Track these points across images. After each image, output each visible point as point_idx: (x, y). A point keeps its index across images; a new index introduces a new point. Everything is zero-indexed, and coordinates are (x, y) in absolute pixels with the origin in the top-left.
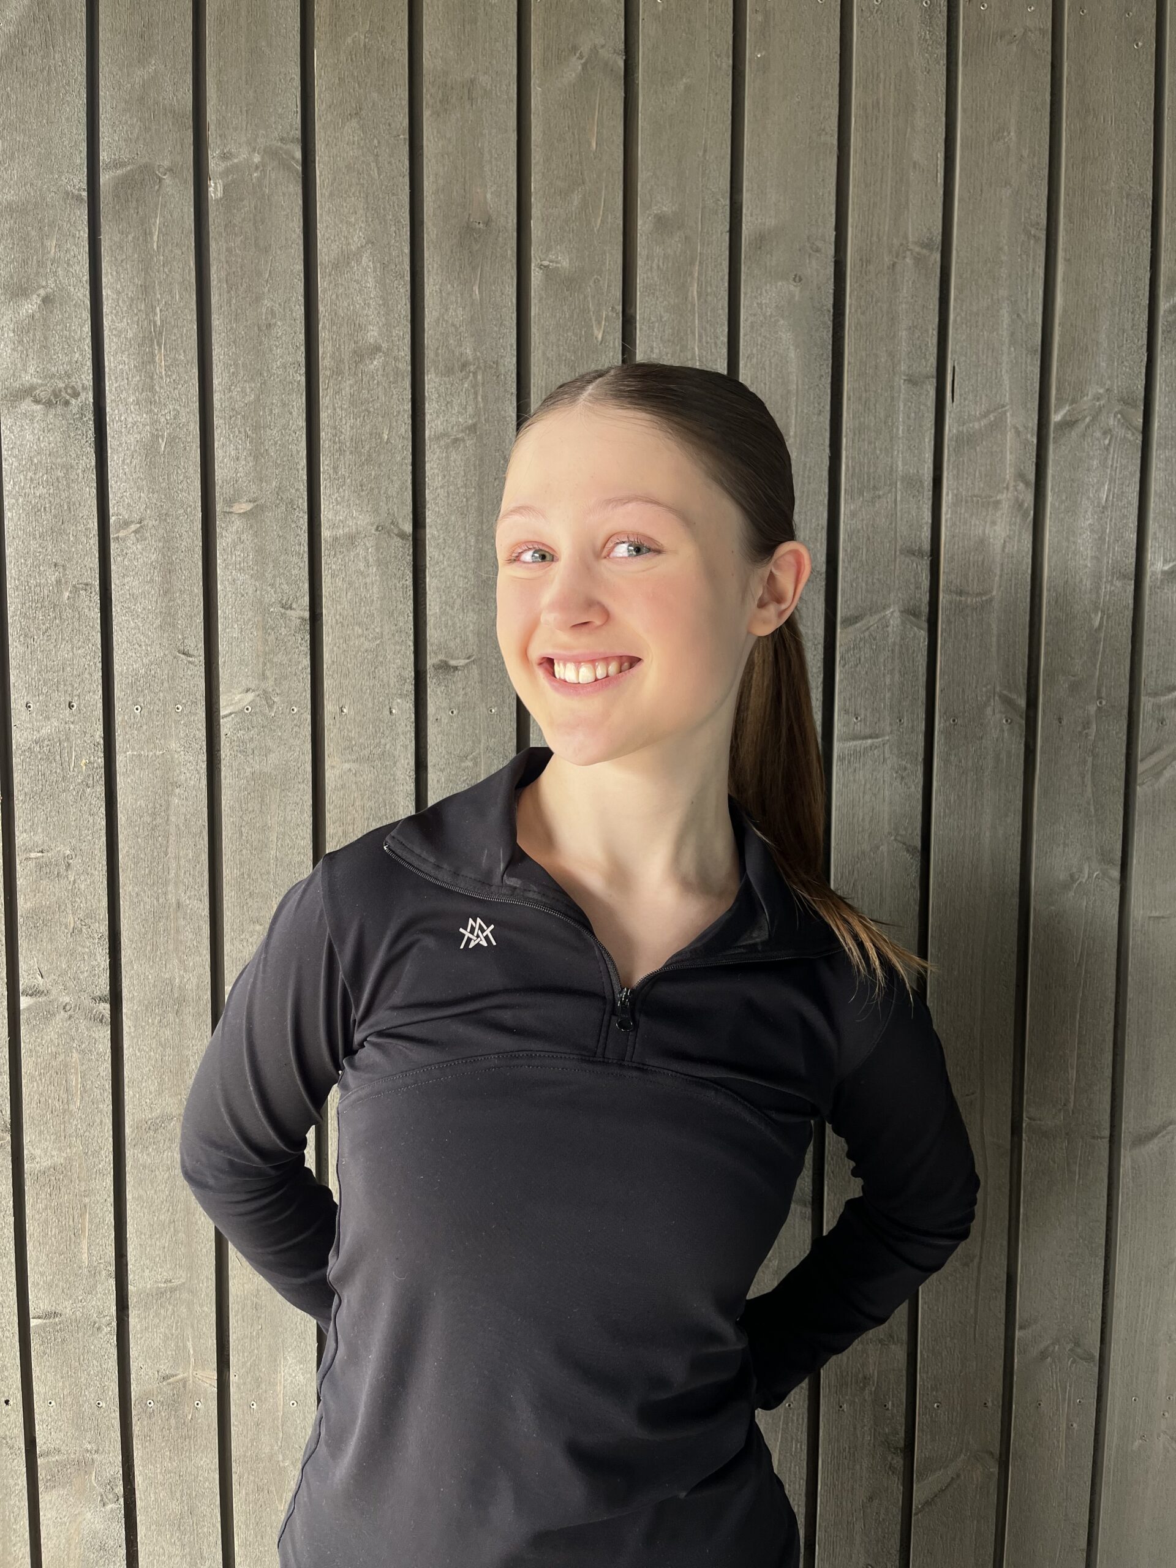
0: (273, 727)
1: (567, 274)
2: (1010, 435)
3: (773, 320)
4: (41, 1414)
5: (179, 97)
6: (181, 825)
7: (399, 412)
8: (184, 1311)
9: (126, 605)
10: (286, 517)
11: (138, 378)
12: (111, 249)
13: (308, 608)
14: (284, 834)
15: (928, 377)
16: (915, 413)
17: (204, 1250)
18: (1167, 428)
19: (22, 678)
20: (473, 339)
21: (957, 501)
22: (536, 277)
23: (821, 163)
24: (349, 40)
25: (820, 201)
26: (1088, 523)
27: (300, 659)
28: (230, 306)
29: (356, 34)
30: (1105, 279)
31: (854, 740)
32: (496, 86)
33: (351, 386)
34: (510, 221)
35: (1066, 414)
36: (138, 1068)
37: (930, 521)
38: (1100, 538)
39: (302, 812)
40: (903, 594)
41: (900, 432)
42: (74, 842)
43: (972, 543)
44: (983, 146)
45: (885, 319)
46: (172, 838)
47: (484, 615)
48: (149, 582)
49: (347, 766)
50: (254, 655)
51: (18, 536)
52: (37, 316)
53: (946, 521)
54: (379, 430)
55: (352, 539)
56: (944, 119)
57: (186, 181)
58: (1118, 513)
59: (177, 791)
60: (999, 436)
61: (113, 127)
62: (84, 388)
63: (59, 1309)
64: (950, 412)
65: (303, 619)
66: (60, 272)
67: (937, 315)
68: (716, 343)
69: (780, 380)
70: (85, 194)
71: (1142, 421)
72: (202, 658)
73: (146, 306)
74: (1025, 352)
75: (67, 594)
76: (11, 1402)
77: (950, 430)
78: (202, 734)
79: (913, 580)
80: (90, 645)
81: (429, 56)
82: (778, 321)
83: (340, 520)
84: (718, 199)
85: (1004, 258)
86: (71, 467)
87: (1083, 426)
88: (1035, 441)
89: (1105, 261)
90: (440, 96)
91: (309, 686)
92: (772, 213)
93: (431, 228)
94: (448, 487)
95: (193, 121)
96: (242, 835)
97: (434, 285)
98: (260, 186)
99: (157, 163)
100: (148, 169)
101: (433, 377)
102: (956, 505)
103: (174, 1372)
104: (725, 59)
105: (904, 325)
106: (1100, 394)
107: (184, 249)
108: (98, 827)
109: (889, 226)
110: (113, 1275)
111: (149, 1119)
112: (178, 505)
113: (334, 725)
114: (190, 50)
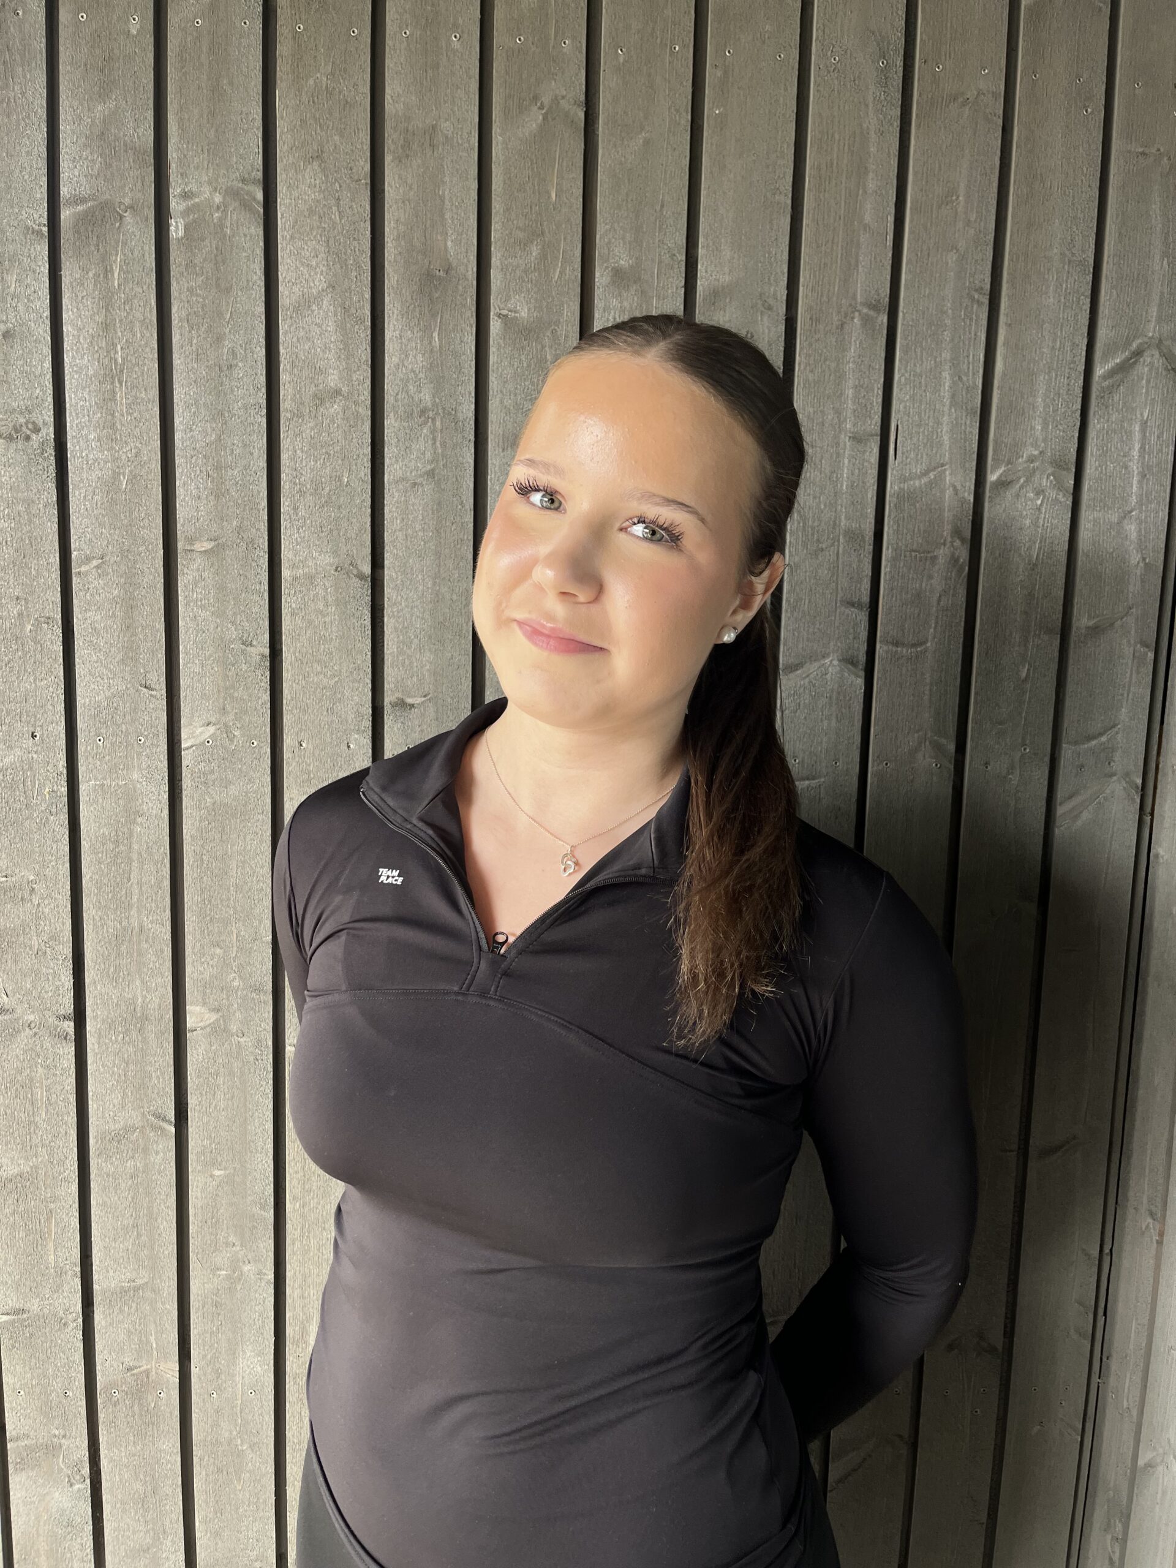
0: (233, 760)
1: (525, 324)
2: (949, 493)
4: (11, 1403)
5: (140, 134)
6: (143, 853)
7: (358, 456)
8: (148, 1308)
9: (88, 639)
10: (247, 557)
11: (99, 415)
12: (72, 285)
13: (268, 645)
14: (244, 862)
15: (872, 435)
16: (859, 469)
17: (166, 1252)
18: (1096, 490)
20: (432, 385)
21: (896, 556)
22: (495, 326)
23: (775, 222)
24: (311, 82)
25: (773, 259)
26: (1019, 578)
27: (260, 695)
28: (191, 346)
29: (318, 75)
30: (1043, 344)
32: (457, 134)
33: (312, 429)
34: (470, 269)
35: (1002, 474)
36: (102, 1082)
37: (870, 574)
38: (1029, 594)
39: (261, 841)
40: (841, 643)
41: (844, 487)
42: (37, 867)
43: (909, 596)
44: (932, 209)
45: (832, 377)
46: (135, 864)
47: (440, 655)
48: (111, 617)
50: (215, 690)
53: (885, 574)
54: (338, 473)
55: (311, 578)
56: (895, 181)
57: (147, 219)
58: (1048, 570)
59: (139, 820)
60: (938, 494)
61: (74, 162)
62: (45, 424)
63: (27, 1307)
64: (893, 470)
65: (263, 656)
66: (21, 307)
67: (883, 375)
70: (45, 229)
71: (1072, 482)
72: (164, 692)
73: (107, 343)
74: (964, 414)
75: (29, 627)
77: (891, 487)
78: (164, 765)
79: (852, 630)
80: (53, 677)
81: (391, 101)
83: (300, 560)
84: (674, 255)
85: (948, 322)
86: (33, 502)
87: (1018, 486)
88: (972, 500)
89: (1044, 326)
90: (402, 142)
91: (269, 720)
92: (726, 270)
93: (392, 274)
94: (407, 530)
95: (154, 158)
96: (203, 863)
97: (394, 331)
98: (221, 225)
99: (118, 200)
100: (109, 206)
101: (393, 422)
102: (895, 559)
103: (137, 1364)
104: (684, 114)
105: (850, 383)
106: (1034, 456)
107: (145, 287)
108: (61, 853)
109: (839, 287)
110: (79, 1274)
111: (113, 1131)
112: (140, 541)
113: (293, 759)
114: (151, 87)
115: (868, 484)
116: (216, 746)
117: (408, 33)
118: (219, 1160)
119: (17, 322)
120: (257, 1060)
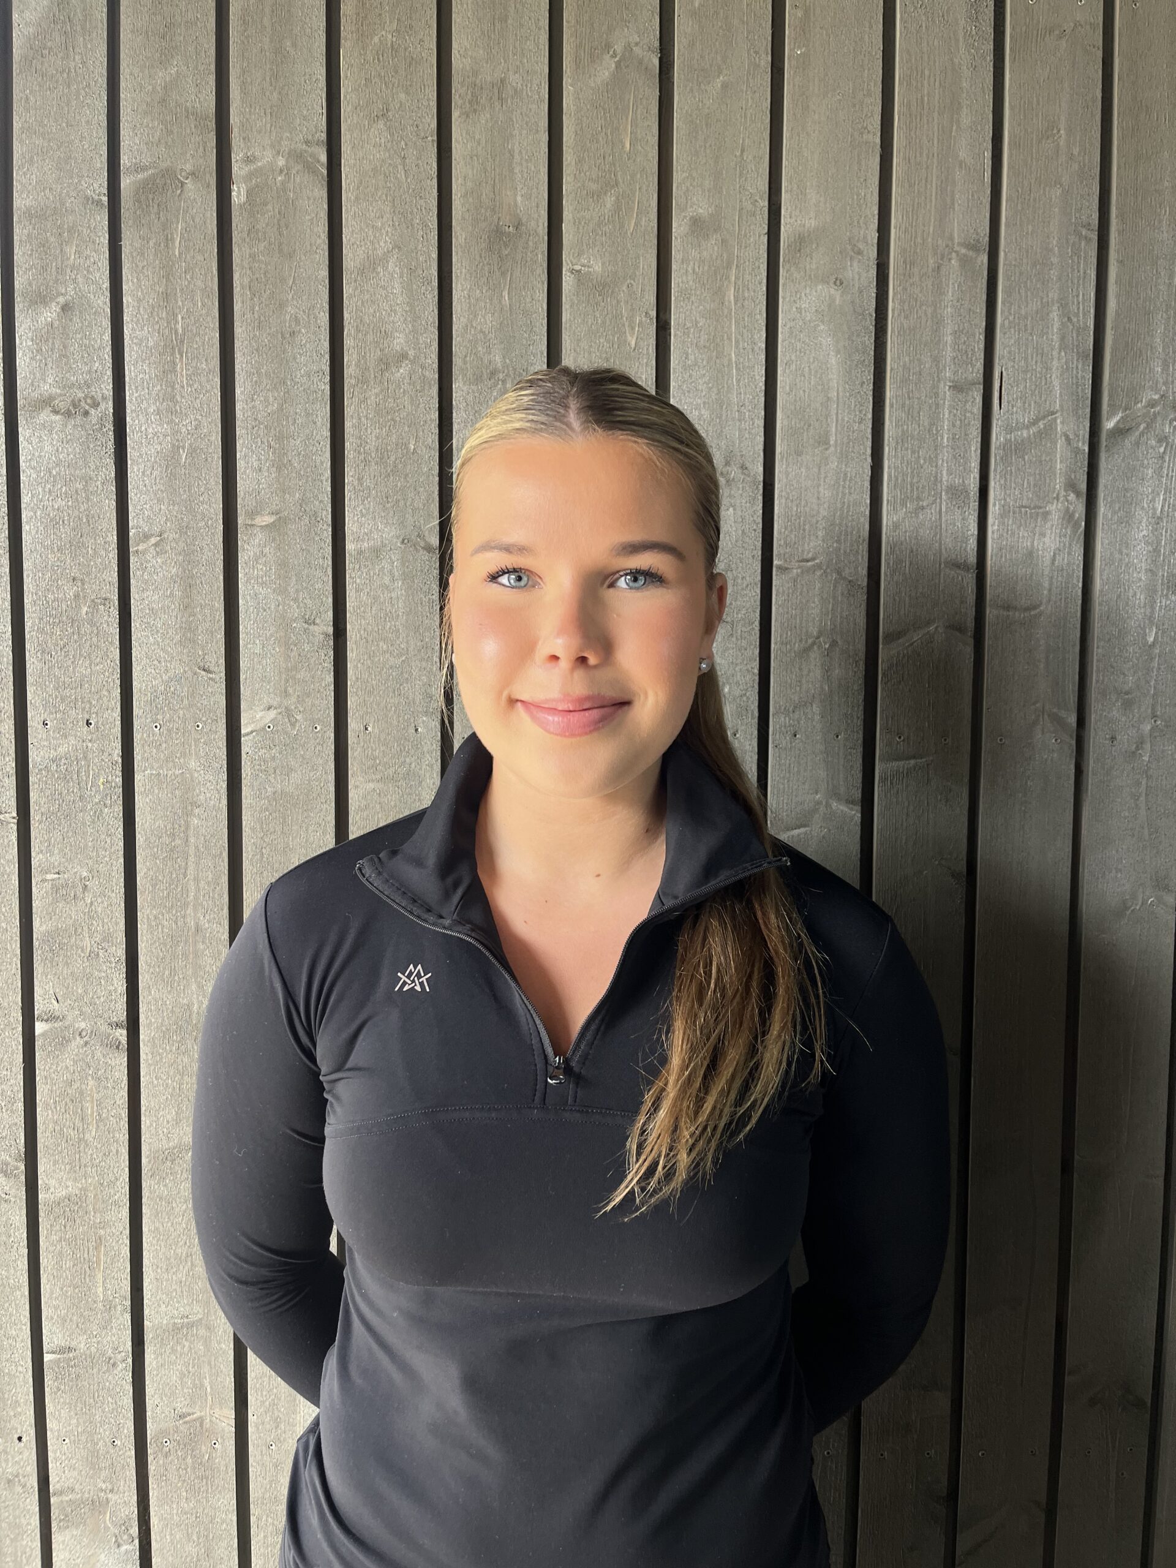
0: (295, 746)
1: (599, 279)
2: (1060, 443)
3: (812, 325)
4: (55, 1452)
5: (202, 99)
6: (200, 847)
7: (426, 422)
8: (202, 1347)
9: (145, 620)
10: (310, 529)
11: (159, 387)
12: (132, 256)
13: (332, 623)
15: (974, 384)
16: (961, 420)
19: (39, 695)
20: (502, 346)
21: (1004, 515)
22: (568, 282)
23: (863, 163)
25: (862, 201)
26: (1141, 535)
27: (323, 676)
28: (253, 313)
29: (384, 33)
30: (1159, 281)
31: (896, 760)
32: (526, 86)
33: (377, 395)
34: (541, 224)
35: (1119, 421)
36: (155, 1096)
37: (976, 533)
38: (1155, 550)
39: (325, 833)
40: (947, 609)
41: (945, 440)
42: (90, 862)
43: (1020, 556)
44: (1032, 143)
45: (929, 323)
46: (192, 859)
48: (169, 597)
49: (371, 785)
50: (276, 672)
51: (36, 550)
52: (56, 323)
53: (993, 532)
54: (405, 440)
55: (377, 552)
56: (991, 116)
57: (208, 186)
58: (1174, 524)
59: (197, 811)
60: (1049, 445)
62: (104, 398)
63: (73, 1344)
64: (998, 419)
65: (327, 635)
66: (80, 279)
67: (984, 319)
68: (753, 350)
69: (820, 388)
70: (105, 199)
72: (223, 675)
73: (167, 314)
74: (1076, 358)
75: (85, 609)
76: (24, 1439)
77: (997, 439)
78: (222, 753)
79: (959, 594)
80: (109, 661)
81: (458, 56)
82: (818, 325)
83: (365, 533)
84: (756, 201)
85: (1055, 260)
86: (91, 479)
87: (1137, 433)
88: (1087, 449)
90: (469, 96)
91: (333, 703)
92: (812, 214)
93: (459, 233)
95: (216, 123)
96: (263, 857)
97: (462, 291)
98: (284, 190)
99: (179, 167)
100: (170, 173)
101: (461, 386)
102: (1002, 517)
103: (190, 1411)
104: (763, 56)
105: (949, 330)
106: (1155, 400)
107: (206, 255)
108: (115, 848)
109: (934, 227)
110: (129, 1308)
111: (166, 1149)
112: (199, 517)
113: (358, 743)
114: (212, 51)
115: (971, 436)
116: (277, 731)
119: (77, 294)
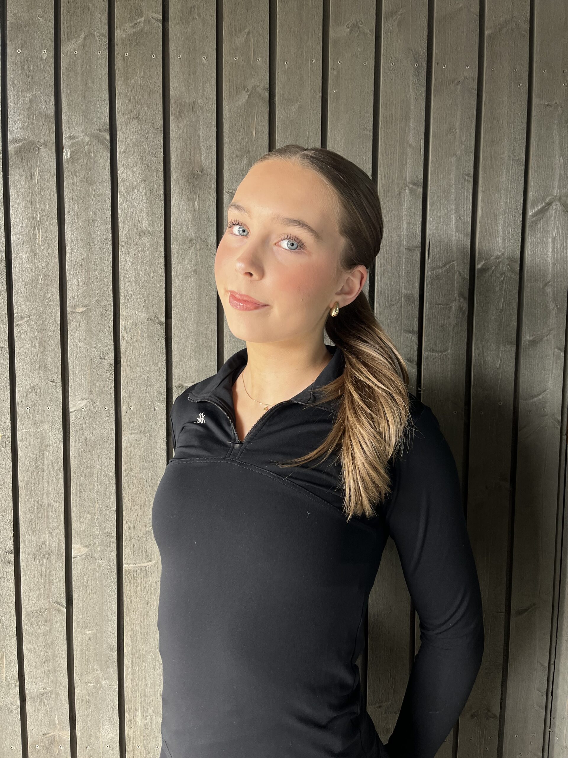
0: (96, 417)
2: (457, 275)
5: (48, 108)
6: (50, 465)
7: (158, 263)
8: (53, 703)
9: (22, 358)
10: (102, 314)
11: (28, 246)
12: (14, 182)
13: (113, 359)
14: (101, 469)
15: (417, 247)
16: (410, 264)
17: (62, 674)
18: (531, 272)
20: (195, 228)
22: (226, 197)
23: (365, 144)
24: (133, 81)
25: (364, 162)
26: (494, 317)
27: (109, 384)
28: (74, 211)
29: (136, 78)
30: (501, 201)
32: (206, 105)
33: (135, 250)
34: (213, 170)
35: (483, 265)
36: (28, 585)
37: (418, 316)
38: (499, 324)
39: (110, 458)
40: (405, 351)
41: (403, 274)
43: (438, 327)
44: (443, 136)
45: (396, 218)
46: (46, 472)
47: (201, 361)
48: (34, 346)
49: (133, 436)
50: (87, 382)
53: (426, 316)
54: (148, 272)
55: (135, 324)
56: (424, 123)
57: (52, 150)
58: (508, 312)
59: (48, 449)
60: (451, 276)
61: (15, 122)
62: (1, 251)
64: (428, 264)
65: (111, 364)
67: (421, 217)
71: (519, 268)
72: (60, 383)
73: (32, 211)
74: (463, 236)
77: (427, 273)
78: (60, 421)
79: (409, 345)
80: (4, 377)
81: (173, 90)
83: (129, 316)
85: (453, 191)
87: (491, 271)
88: (468, 278)
89: (501, 192)
90: (178, 109)
91: (114, 396)
93: (174, 173)
94: (183, 299)
95: (55, 120)
96: (80, 470)
97: (175, 201)
98: (89, 152)
99: (37, 140)
100: (33, 143)
101: (175, 246)
102: (430, 309)
103: (49, 732)
104: (318, 93)
105: (405, 222)
106: (499, 256)
107: (51, 183)
108: (8, 467)
109: (398, 174)
110: (18, 685)
111: (34, 611)
112: (48, 308)
113: (126, 416)
114: (53, 84)
115: (415, 272)
116: (87, 410)
117: (180, 56)
118: (89, 625)
120: (109, 572)
